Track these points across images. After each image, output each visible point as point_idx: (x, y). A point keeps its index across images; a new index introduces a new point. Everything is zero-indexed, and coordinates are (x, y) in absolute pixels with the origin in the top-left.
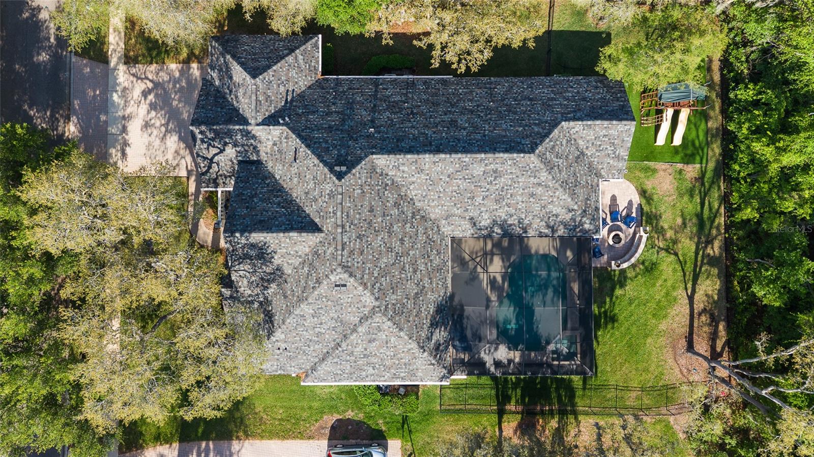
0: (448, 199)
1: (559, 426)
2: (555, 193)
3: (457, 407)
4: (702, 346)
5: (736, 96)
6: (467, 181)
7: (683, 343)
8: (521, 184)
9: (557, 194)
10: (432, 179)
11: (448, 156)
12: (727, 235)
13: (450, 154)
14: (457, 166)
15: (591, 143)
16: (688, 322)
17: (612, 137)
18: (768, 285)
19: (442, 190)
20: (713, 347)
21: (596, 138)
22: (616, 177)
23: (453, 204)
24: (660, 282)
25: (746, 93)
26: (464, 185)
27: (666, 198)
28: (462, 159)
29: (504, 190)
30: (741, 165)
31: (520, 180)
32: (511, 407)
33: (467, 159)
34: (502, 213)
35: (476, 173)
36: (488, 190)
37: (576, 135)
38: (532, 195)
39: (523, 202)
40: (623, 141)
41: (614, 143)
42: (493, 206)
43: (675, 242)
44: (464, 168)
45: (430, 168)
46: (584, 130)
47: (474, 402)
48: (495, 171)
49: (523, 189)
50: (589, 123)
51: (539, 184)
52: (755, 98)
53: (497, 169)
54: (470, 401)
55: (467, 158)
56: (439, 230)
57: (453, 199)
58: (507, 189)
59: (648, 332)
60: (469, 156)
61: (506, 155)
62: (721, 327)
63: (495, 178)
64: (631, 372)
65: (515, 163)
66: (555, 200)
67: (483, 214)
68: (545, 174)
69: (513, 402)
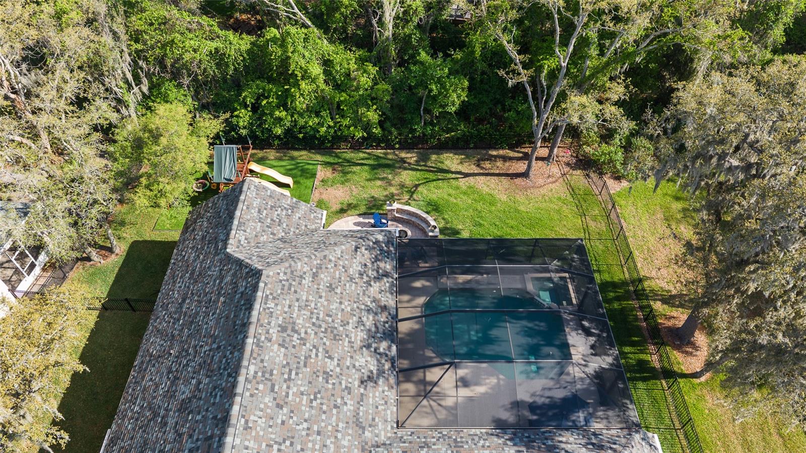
0: (324, 417)
1: (659, 300)
2: (330, 261)
3: (684, 443)
4: (521, 167)
5: (245, 128)
6: (293, 376)
7: (518, 181)
8: (311, 298)
9: (333, 259)
10: (280, 440)
11: (238, 399)
12: (397, 146)
13: (235, 395)
14: (261, 387)
15: (266, 229)
16: (496, 178)
17: (263, 206)
18: (447, 90)
19: (305, 425)
20: (519, 159)
21: (260, 221)
22: (320, 216)
23: (335, 411)
24: (452, 199)
25: (244, 117)
26: (300, 384)
27: (354, 193)
28: (250, 377)
29: (317, 323)
30: (321, 124)
31: (304, 298)
32: (654, 361)
33: (252, 368)
34: (356, 336)
35: (280, 359)
36: (314, 347)
37: (252, 241)
38: (331, 288)
39: (341, 303)
40: (270, 196)
41: (271, 206)
42: (343, 346)
43: (402, 186)
44: (267, 376)
45: (256, 439)
46: (245, 231)
47: (666, 415)
48: (283, 329)
49: (321, 297)
50: (236, 222)
51: (315, 275)
52: (249, 109)
53: (280, 326)
54: (667, 421)
55: (249, 369)
56: (384, 444)
57: (325, 407)
58: (318, 318)
59: (512, 210)
60: (245, 363)
61: (257, 306)
62: (494, 153)
63: (294, 331)
64: (565, 225)
65: (274, 298)
66: (341, 263)
67: (357, 364)
68: (299, 264)
69: (647, 357)
